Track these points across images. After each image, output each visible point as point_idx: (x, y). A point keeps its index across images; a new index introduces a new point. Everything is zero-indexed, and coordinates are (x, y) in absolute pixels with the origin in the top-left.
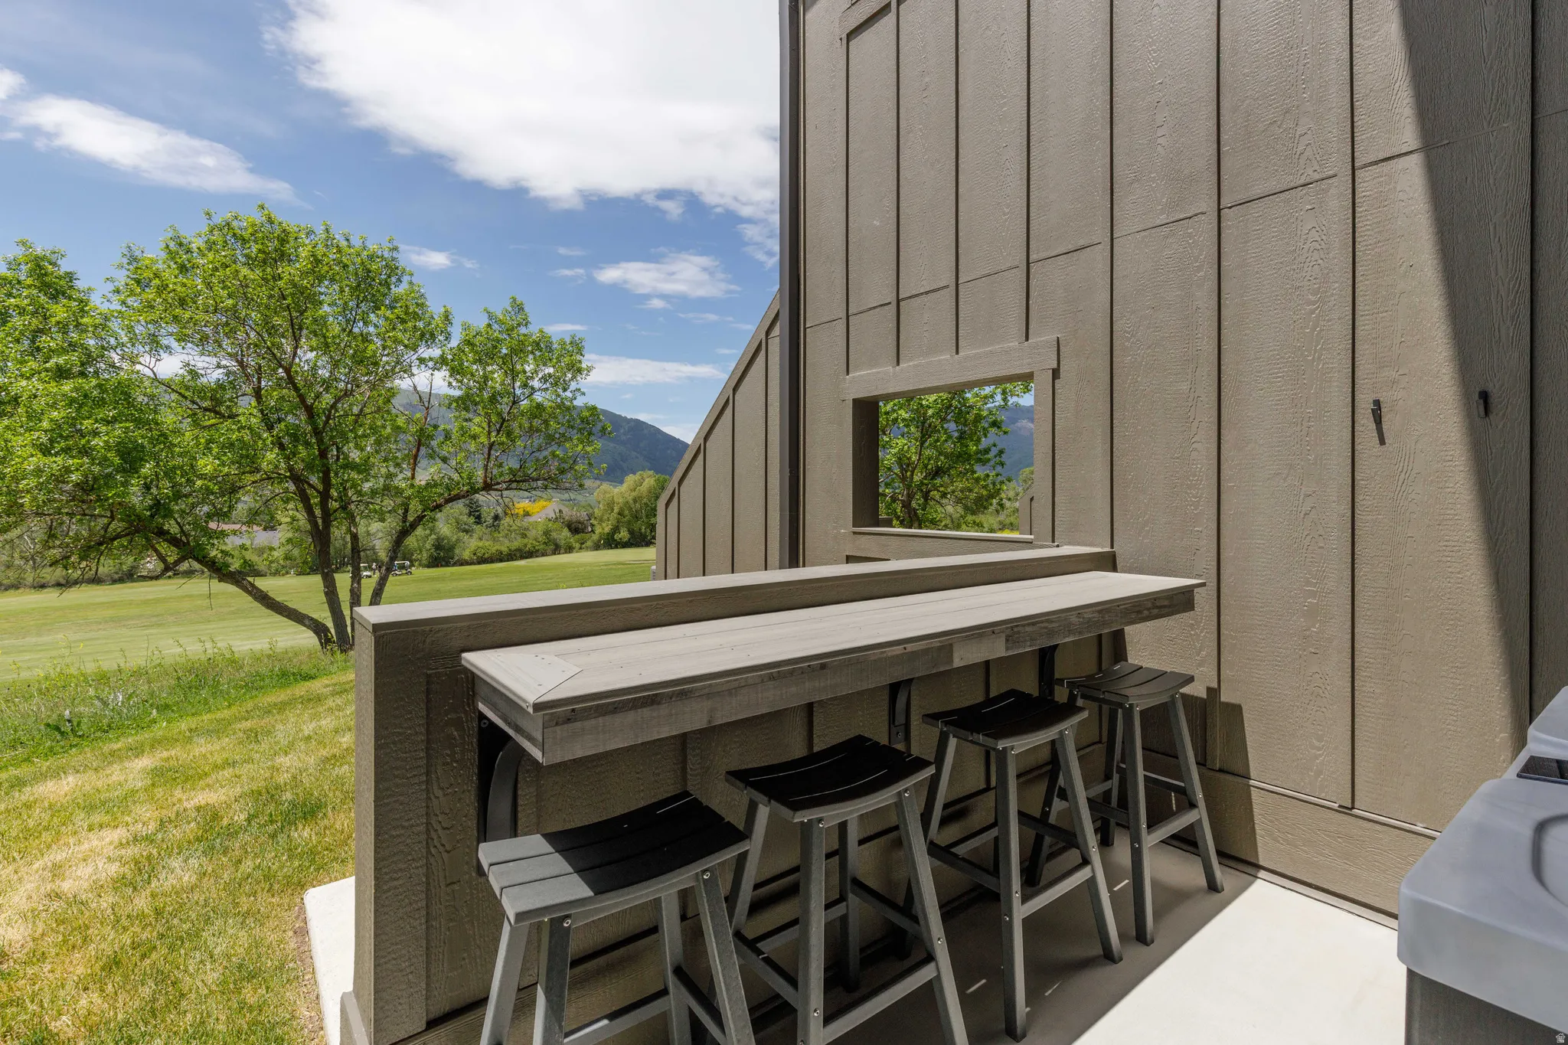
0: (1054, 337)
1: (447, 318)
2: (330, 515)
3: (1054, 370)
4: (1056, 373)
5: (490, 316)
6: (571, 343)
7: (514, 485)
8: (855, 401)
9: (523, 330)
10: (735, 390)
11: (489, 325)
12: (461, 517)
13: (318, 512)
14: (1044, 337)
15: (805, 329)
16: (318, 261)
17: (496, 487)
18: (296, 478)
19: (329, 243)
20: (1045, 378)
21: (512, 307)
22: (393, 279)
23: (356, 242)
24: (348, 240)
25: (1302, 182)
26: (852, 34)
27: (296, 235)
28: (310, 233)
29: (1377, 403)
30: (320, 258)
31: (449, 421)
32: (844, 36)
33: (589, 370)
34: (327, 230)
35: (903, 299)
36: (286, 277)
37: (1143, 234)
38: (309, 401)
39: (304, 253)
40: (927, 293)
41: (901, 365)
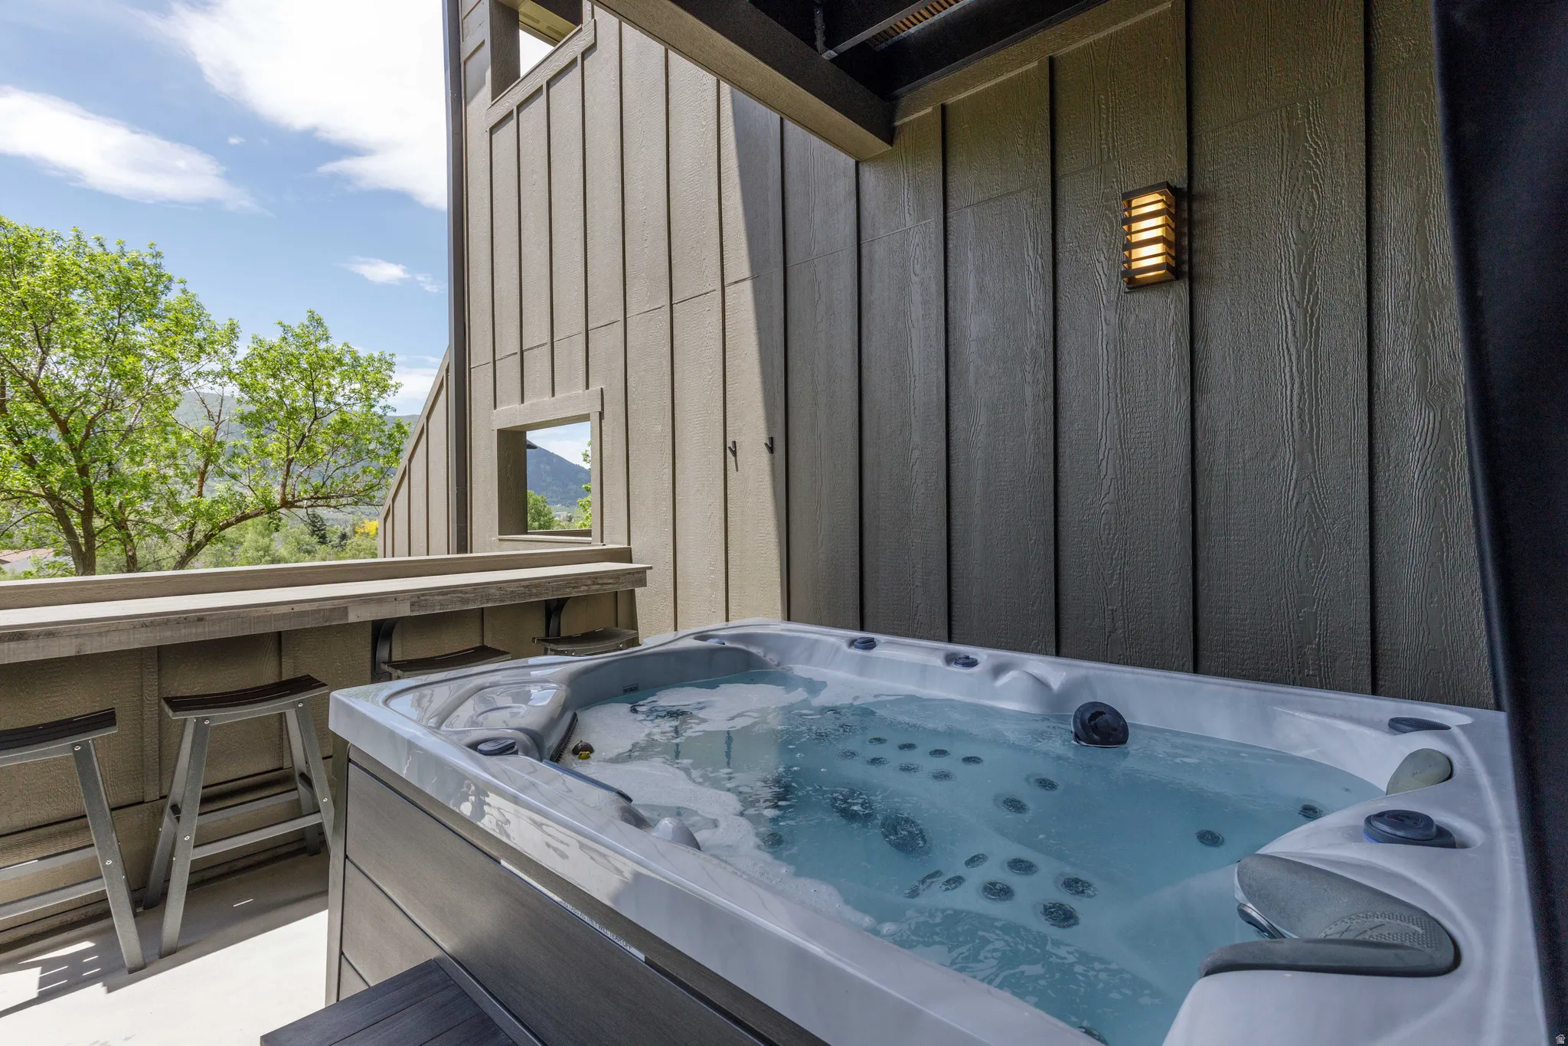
0: (599, 388)
1: (233, 331)
2: (95, 535)
3: (600, 413)
4: (601, 415)
5: (286, 329)
6: (380, 360)
7: (320, 502)
8: (499, 431)
9: (322, 345)
10: (428, 418)
11: (285, 339)
12: (302, 537)
13: (79, 531)
14: (595, 387)
15: (470, 369)
16: (65, 271)
17: (298, 504)
18: (51, 497)
19: (81, 251)
20: (595, 417)
21: (310, 321)
22: (160, 287)
23: (113, 248)
24: (102, 245)
25: (704, 291)
26: (493, 130)
27: (39, 239)
28: (56, 239)
29: (735, 442)
30: (67, 267)
31: (237, 438)
32: (488, 130)
33: (398, 386)
34: (78, 237)
35: (527, 350)
36: (25, 287)
37: (640, 316)
38: (63, 416)
39: (49, 260)
40: (538, 347)
41: (525, 403)
